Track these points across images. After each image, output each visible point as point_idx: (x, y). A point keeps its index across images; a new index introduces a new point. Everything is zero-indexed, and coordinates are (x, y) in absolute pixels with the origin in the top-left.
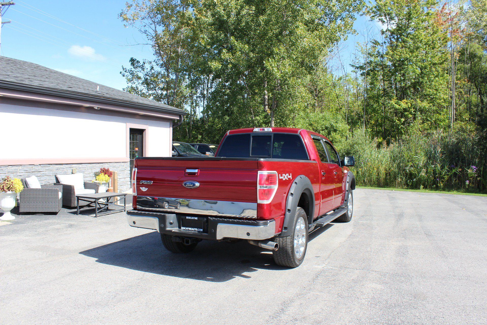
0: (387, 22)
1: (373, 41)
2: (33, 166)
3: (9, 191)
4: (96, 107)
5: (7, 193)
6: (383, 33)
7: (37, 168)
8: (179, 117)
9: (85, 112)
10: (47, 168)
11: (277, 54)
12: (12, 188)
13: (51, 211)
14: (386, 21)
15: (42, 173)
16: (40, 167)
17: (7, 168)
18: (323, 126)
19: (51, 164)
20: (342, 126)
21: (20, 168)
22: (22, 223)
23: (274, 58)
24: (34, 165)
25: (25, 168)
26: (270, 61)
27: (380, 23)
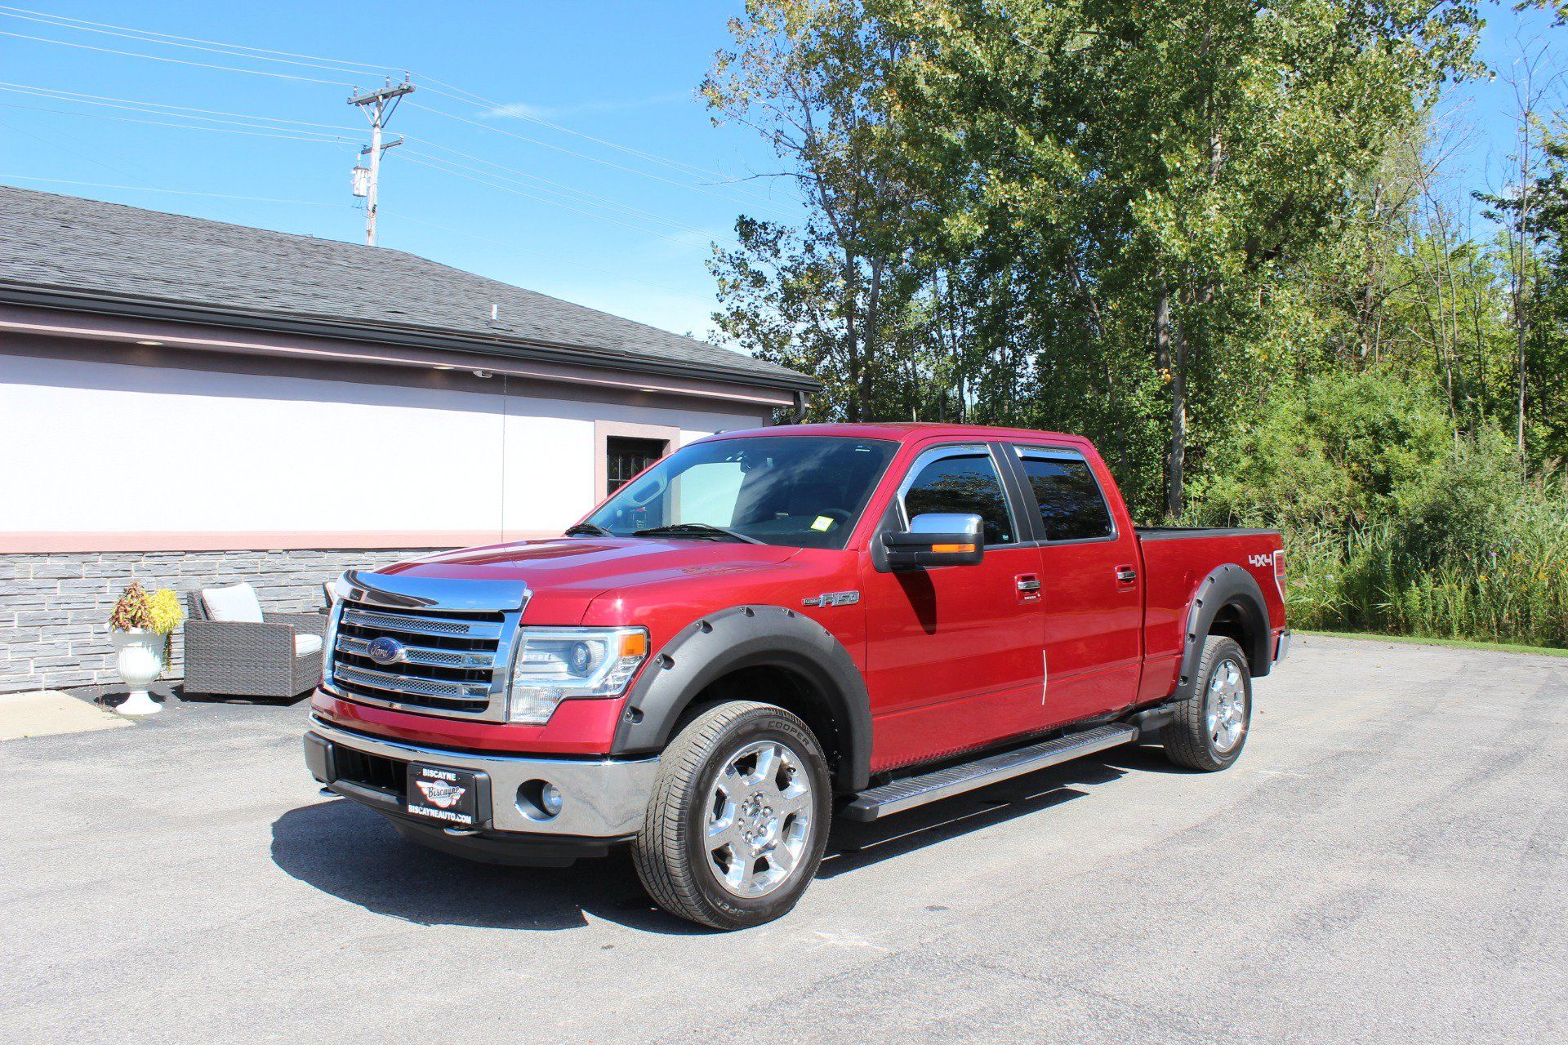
2: (265, 554)
3: (135, 626)
4: (478, 370)
5: (130, 632)
7: (277, 561)
8: (792, 397)
9: (438, 389)
10: (312, 562)
11: (1177, 173)
12: (141, 617)
13: (270, 694)
15: (292, 576)
16: (287, 557)
17: (181, 558)
18: (1361, 424)
19: (325, 550)
20: (1428, 418)
21: (224, 558)
23: (1164, 190)
24: (266, 551)
25: (239, 561)
26: (1149, 197)
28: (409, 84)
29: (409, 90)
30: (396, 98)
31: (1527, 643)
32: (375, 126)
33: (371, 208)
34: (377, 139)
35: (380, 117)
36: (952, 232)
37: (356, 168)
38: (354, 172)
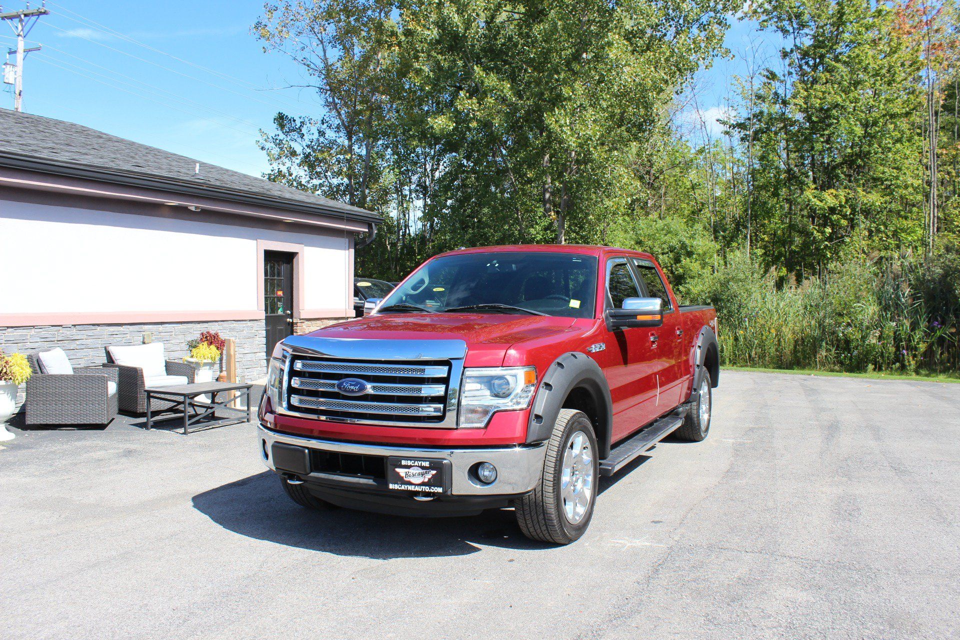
0: (794, 32)
1: (766, 73)
2: (60, 328)
4: (192, 206)
6: (785, 55)
7: (68, 333)
9: (169, 217)
10: (90, 333)
11: (570, 99)
12: (5, 373)
13: (92, 422)
14: (791, 31)
15: (78, 342)
16: (74, 330)
17: (4, 332)
18: (665, 246)
19: (98, 325)
20: (704, 243)
21: (33, 331)
22: (29, 448)
23: (564, 107)
24: (61, 326)
25: (43, 333)
26: (557, 113)
27: (780, 34)
28: (45, 9)
29: (45, 13)
30: (34, 18)
31: (765, 367)
32: (19, 35)
33: (17, 92)
34: (21, 45)
35: (22, 30)
36: (435, 126)
37: (6, 64)
38: (4, 67)
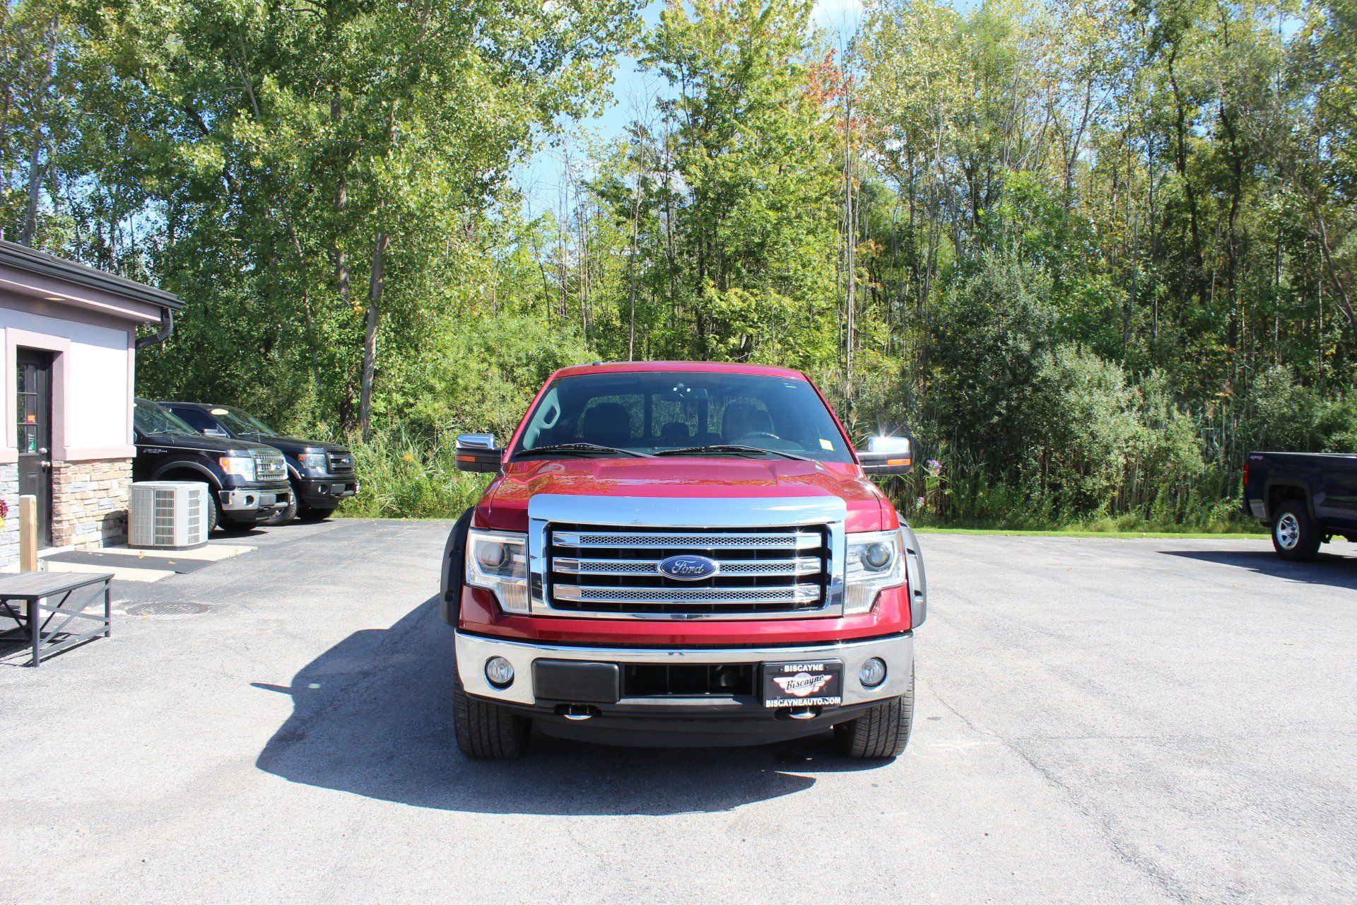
0: (683, 80)
1: (632, 127)
6: (664, 106)
14: (680, 77)
18: (522, 355)
27: (665, 79)
